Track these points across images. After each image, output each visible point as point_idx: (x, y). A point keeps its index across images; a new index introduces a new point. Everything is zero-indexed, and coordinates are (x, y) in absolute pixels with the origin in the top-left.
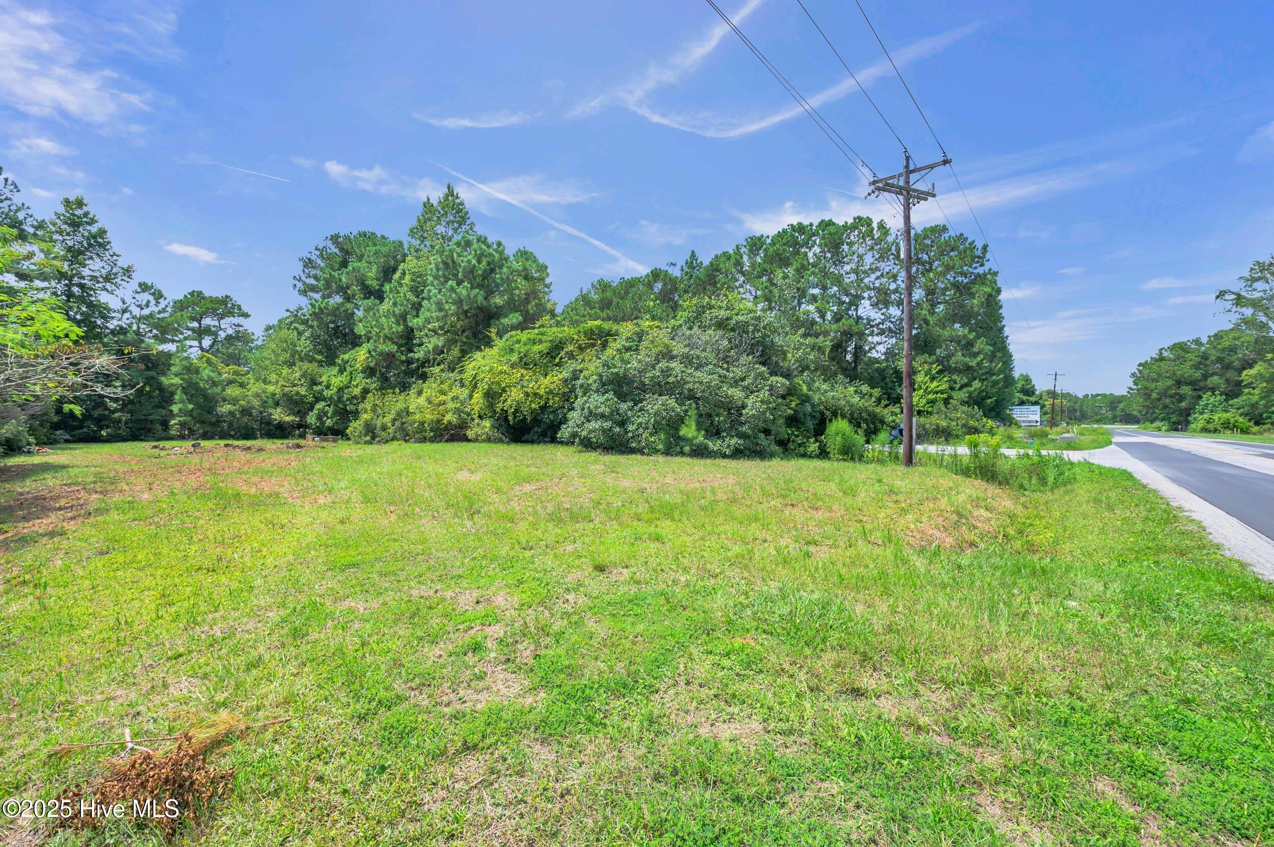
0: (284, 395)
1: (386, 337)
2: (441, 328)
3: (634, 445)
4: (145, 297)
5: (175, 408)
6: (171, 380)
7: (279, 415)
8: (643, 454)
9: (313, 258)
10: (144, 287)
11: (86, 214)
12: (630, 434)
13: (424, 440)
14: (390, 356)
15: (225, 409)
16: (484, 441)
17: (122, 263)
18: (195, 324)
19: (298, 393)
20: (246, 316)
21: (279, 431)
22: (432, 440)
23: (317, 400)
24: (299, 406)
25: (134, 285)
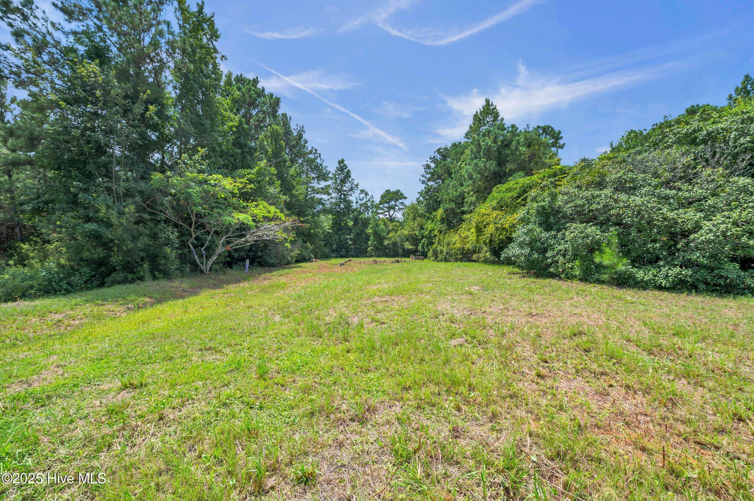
0: (410, 235)
1: (450, 200)
2: (473, 190)
3: (552, 270)
4: (363, 195)
5: (370, 243)
6: (369, 231)
7: (408, 246)
8: (560, 279)
9: (429, 163)
10: (362, 191)
11: (344, 165)
12: (549, 260)
13: (456, 260)
14: (453, 210)
15: (386, 242)
16: (482, 262)
17: (356, 183)
18: (387, 205)
19: (415, 234)
20: (405, 198)
21: (407, 254)
22: (461, 260)
23: (423, 237)
24: (415, 240)
25: (359, 192)
